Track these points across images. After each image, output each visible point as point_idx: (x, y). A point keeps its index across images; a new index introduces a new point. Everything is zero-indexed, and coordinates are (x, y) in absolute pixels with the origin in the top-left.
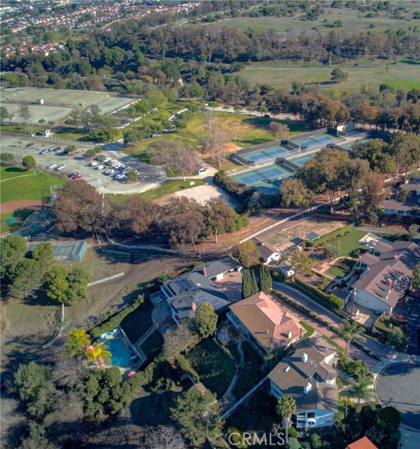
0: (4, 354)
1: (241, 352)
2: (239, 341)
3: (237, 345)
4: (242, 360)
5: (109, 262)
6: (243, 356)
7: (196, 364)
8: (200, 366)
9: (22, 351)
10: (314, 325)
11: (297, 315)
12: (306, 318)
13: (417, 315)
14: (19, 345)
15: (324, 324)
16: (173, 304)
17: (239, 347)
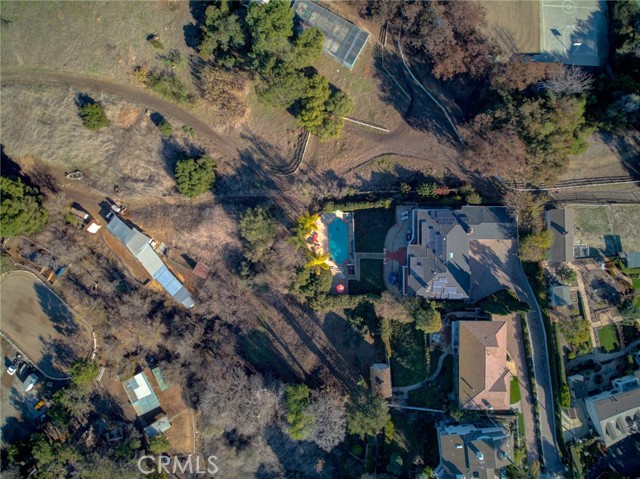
0: (237, 150)
1: (440, 365)
2: (446, 351)
3: (441, 353)
4: (435, 375)
5: (382, 94)
6: (438, 371)
7: (396, 334)
8: (398, 340)
9: (255, 157)
10: (524, 393)
11: (520, 364)
12: (524, 378)
13: (620, 453)
14: (254, 148)
15: (533, 401)
16: (411, 258)
17: (442, 358)
